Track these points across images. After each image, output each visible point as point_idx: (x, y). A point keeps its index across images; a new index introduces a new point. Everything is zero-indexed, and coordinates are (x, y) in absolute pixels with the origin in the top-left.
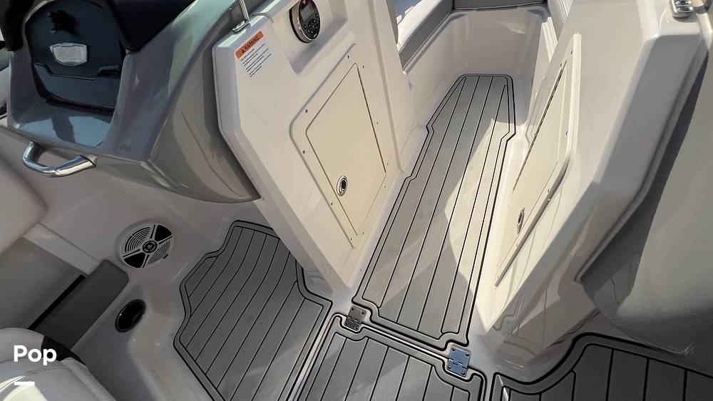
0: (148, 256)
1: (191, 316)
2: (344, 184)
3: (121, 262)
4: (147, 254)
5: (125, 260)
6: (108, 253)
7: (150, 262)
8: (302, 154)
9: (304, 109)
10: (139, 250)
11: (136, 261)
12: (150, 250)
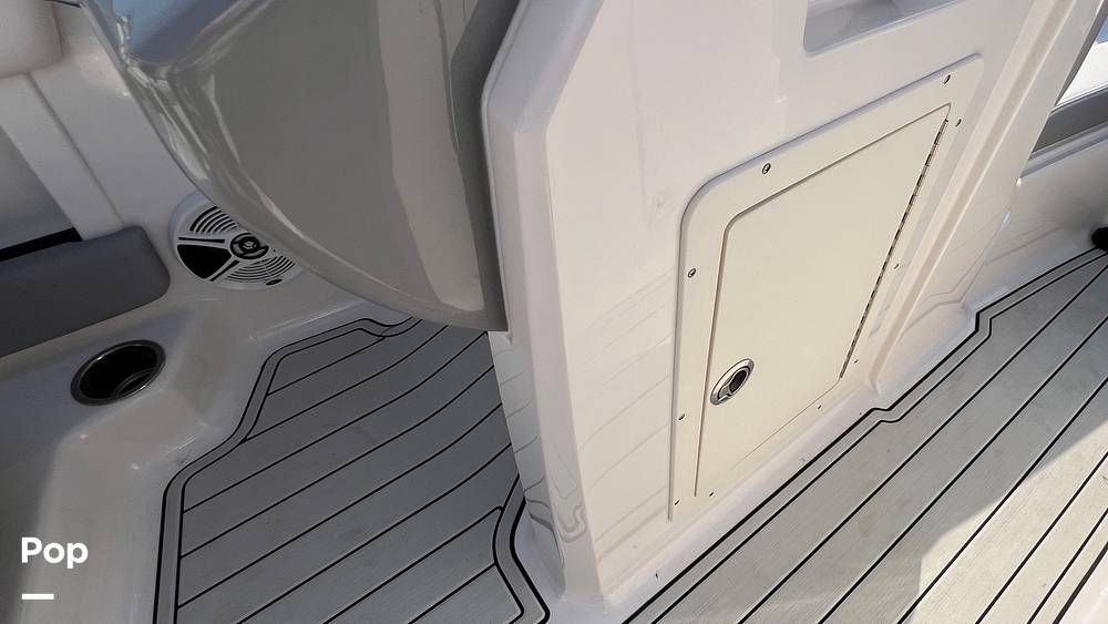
0: (236, 263)
1: (245, 440)
2: (739, 379)
3: (172, 247)
4: (233, 258)
5: (180, 247)
6: (152, 217)
7: (233, 278)
8: (684, 274)
9: (763, 161)
10: (222, 241)
11: (204, 261)
12: (246, 251)
